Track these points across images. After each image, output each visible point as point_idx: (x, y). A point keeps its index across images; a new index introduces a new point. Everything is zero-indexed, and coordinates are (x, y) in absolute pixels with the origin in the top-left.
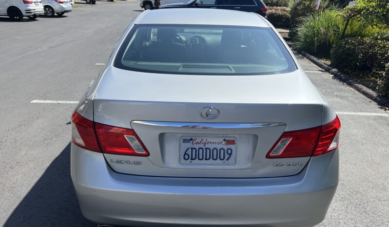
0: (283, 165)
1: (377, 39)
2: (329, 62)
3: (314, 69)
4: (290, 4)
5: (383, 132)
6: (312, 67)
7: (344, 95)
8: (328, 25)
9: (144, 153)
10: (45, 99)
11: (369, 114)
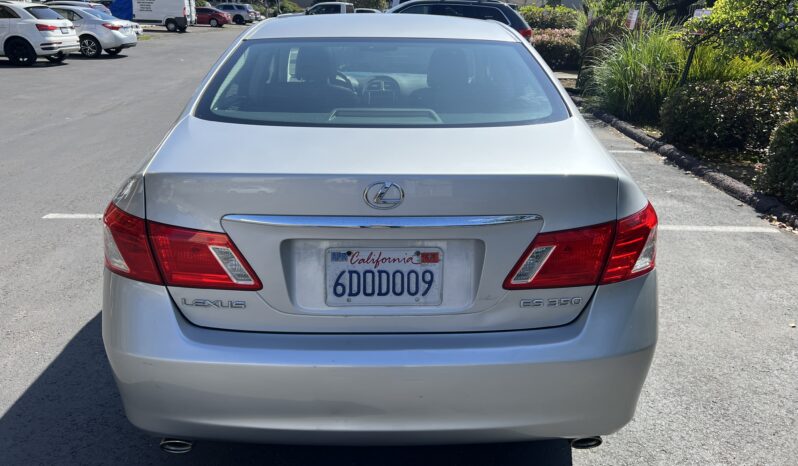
0: (538, 304)
1: (752, 83)
2: (657, 134)
3: (627, 146)
4: (579, 23)
5: (766, 262)
6: (622, 142)
7: (688, 193)
8: (655, 59)
9: (252, 283)
10: (72, 212)
11: (737, 229)
